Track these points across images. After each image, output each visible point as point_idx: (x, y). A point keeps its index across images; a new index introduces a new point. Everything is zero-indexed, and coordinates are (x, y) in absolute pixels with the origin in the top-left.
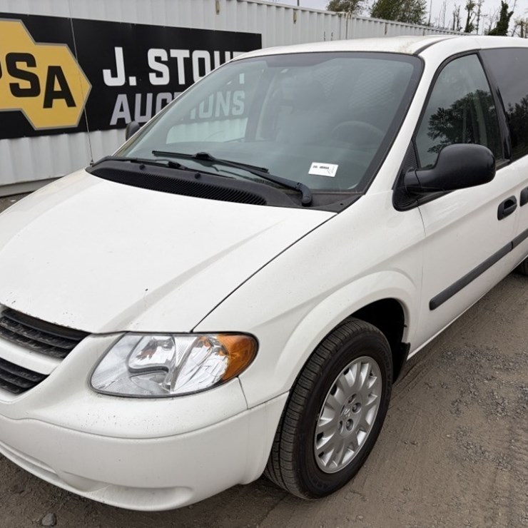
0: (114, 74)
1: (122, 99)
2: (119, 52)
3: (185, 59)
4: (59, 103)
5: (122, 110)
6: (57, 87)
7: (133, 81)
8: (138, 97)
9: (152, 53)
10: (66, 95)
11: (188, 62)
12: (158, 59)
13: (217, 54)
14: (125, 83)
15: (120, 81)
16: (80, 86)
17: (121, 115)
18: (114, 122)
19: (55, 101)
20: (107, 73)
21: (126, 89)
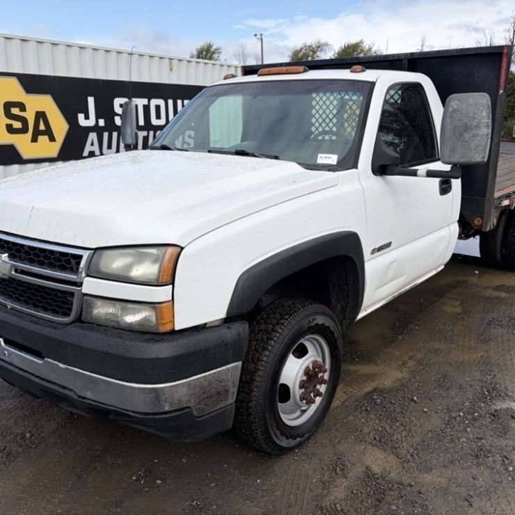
0: (87, 117)
1: (93, 136)
2: (91, 100)
3: (144, 106)
4: (43, 139)
5: (92, 144)
6: (42, 127)
7: (102, 123)
8: (106, 135)
9: (117, 102)
10: (49, 133)
11: (147, 109)
12: (122, 106)
13: (170, 102)
14: (96, 124)
15: (91, 122)
16: (60, 126)
17: (92, 149)
18: (86, 153)
19: (40, 138)
20: (81, 117)
21: (96, 128)
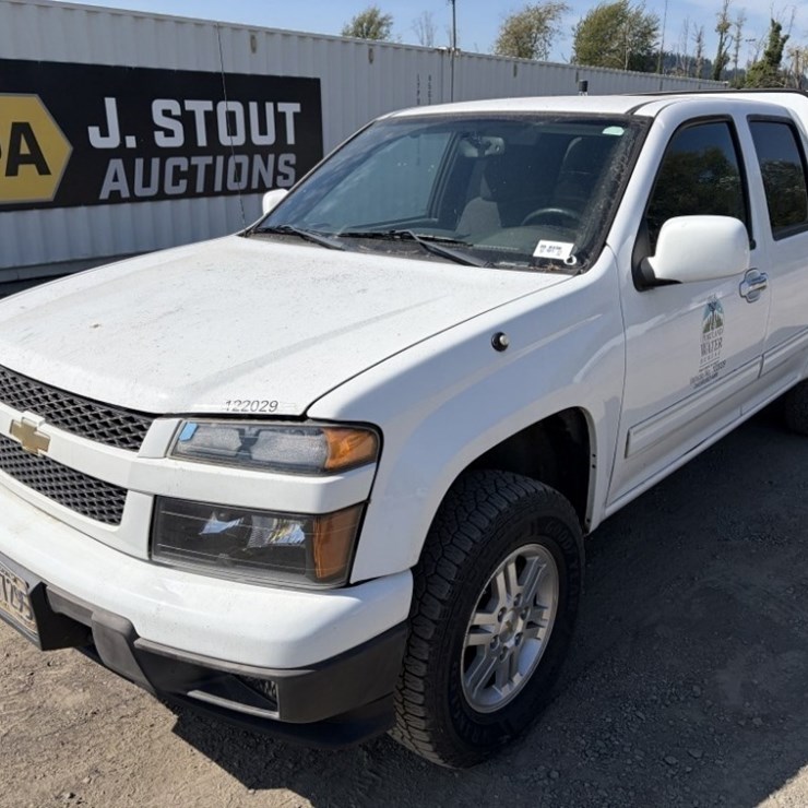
0: (104, 133)
1: (116, 165)
2: (111, 104)
3: (207, 113)
4: (27, 171)
5: (116, 179)
6: (24, 149)
7: (131, 142)
8: (139, 163)
9: (158, 106)
10: (38, 160)
11: (211, 117)
12: (167, 113)
13: (253, 106)
14: (120, 145)
15: (112, 141)
16: (56, 148)
17: (115, 187)
18: (104, 195)
19: (22, 168)
20: (94, 132)
21: (121, 151)
